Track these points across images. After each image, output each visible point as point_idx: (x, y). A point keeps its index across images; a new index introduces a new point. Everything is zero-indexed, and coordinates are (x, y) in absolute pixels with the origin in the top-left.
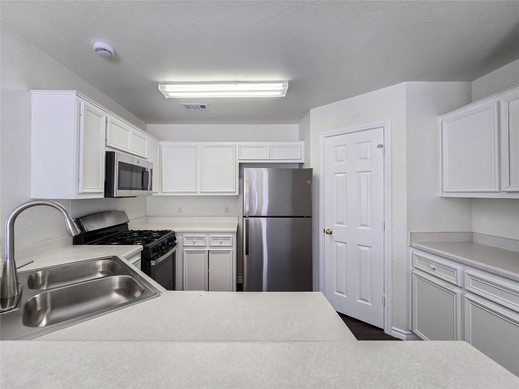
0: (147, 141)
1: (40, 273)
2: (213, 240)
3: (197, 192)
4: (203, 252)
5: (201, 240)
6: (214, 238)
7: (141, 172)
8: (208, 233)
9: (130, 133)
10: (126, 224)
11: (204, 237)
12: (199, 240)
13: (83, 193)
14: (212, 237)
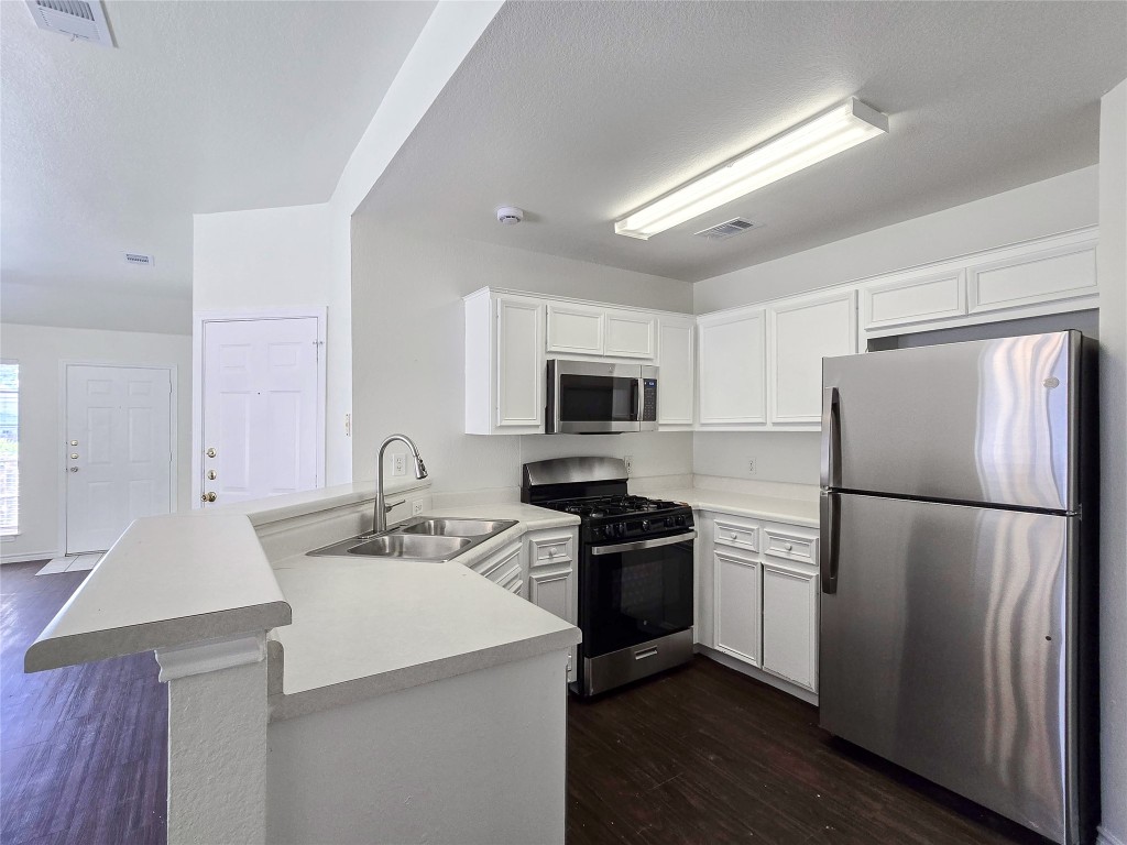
0: (650, 328)
1: (432, 522)
2: (773, 542)
3: (763, 424)
4: (751, 565)
5: (747, 536)
6: (775, 537)
7: (629, 387)
8: (763, 521)
9: (601, 320)
10: (622, 483)
11: (752, 530)
12: (743, 535)
13: (502, 427)
14: (769, 534)
